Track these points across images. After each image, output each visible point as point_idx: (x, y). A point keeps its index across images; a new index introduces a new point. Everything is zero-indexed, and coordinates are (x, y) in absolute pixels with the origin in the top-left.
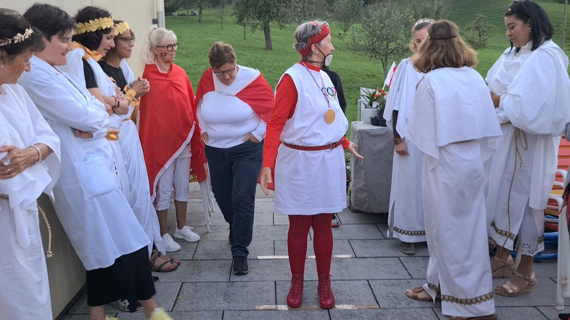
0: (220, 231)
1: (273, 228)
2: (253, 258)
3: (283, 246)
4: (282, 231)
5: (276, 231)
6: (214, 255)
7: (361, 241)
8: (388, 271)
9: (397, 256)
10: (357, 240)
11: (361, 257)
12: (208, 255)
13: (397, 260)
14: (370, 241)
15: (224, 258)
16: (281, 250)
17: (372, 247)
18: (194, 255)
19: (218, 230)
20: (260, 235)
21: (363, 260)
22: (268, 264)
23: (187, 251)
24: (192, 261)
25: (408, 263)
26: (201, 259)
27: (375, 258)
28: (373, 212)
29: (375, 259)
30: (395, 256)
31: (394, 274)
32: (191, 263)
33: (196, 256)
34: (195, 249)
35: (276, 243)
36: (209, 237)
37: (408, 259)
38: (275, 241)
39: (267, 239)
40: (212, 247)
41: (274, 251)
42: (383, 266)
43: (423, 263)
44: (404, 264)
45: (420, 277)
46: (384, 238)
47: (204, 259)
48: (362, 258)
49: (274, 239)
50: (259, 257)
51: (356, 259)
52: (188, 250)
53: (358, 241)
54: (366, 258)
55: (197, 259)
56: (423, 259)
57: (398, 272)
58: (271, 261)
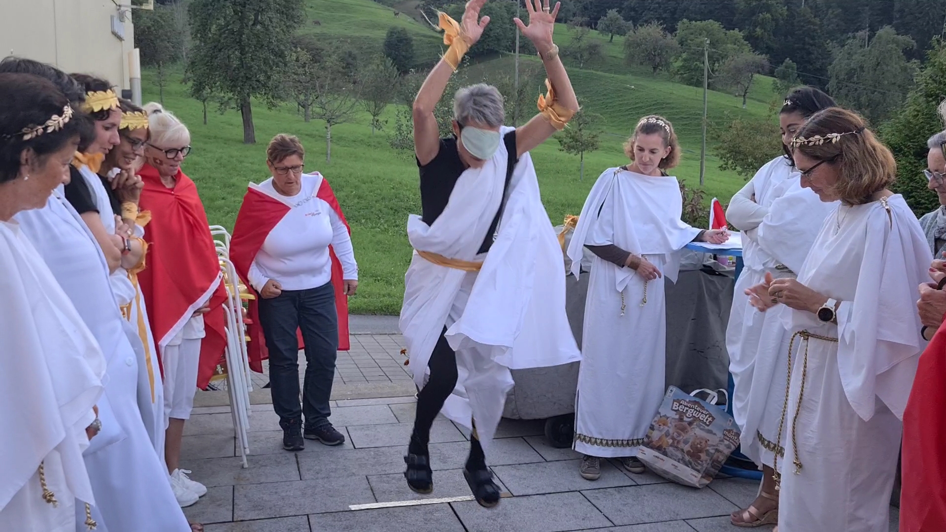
0: (264, 464)
1: (357, 453)
2: (342, 510)
3: (385, 484)
4: (374, 458)
5: (363, 460)
6: (270, 508)
7: (510, 466)
8: (573, 515)
9: (578, 490)
10: (503, 465)
11: (521, 494)
12: (260, 510)
13: (579, 497)
14: (524, 465)
15: (290, 514)
16: (384, 492)
17: (532, 477)
18: (233, 510)
19: (260, 463)
20: (339, 467)
21: (525, 499)
22: (372, 518)
23: (219, 505)
24: (233, 524)
25: (599, 499)
26: (249, 518)
27: (544, 494)
28: (523, 418)
29: (544, 497)
30: (574, 489)
31: (583, 519)
32: (233, 526)
33: (239, 515)
34: (231, 500)
35: (373, 479)
36: (249, 476)
37: (597, 493)
38: (369, 477)
39: (353, 474)
40: (262, 495)
41: (374, 494)
42: (562, 507)
43: (620, 499)
44: (593, 501)
45: (626, 522)
46: (544, 460)
47: (256, 518)
48: (523, 496)
49: (365, 473)
50: (353, 507)
51: (514, 499)
52: (218, 503)
53: (505, 467)
54: (529, 495)
55: (242, 519)
56: (619, 492)
57: (589, 515)
58: (375, 512)
